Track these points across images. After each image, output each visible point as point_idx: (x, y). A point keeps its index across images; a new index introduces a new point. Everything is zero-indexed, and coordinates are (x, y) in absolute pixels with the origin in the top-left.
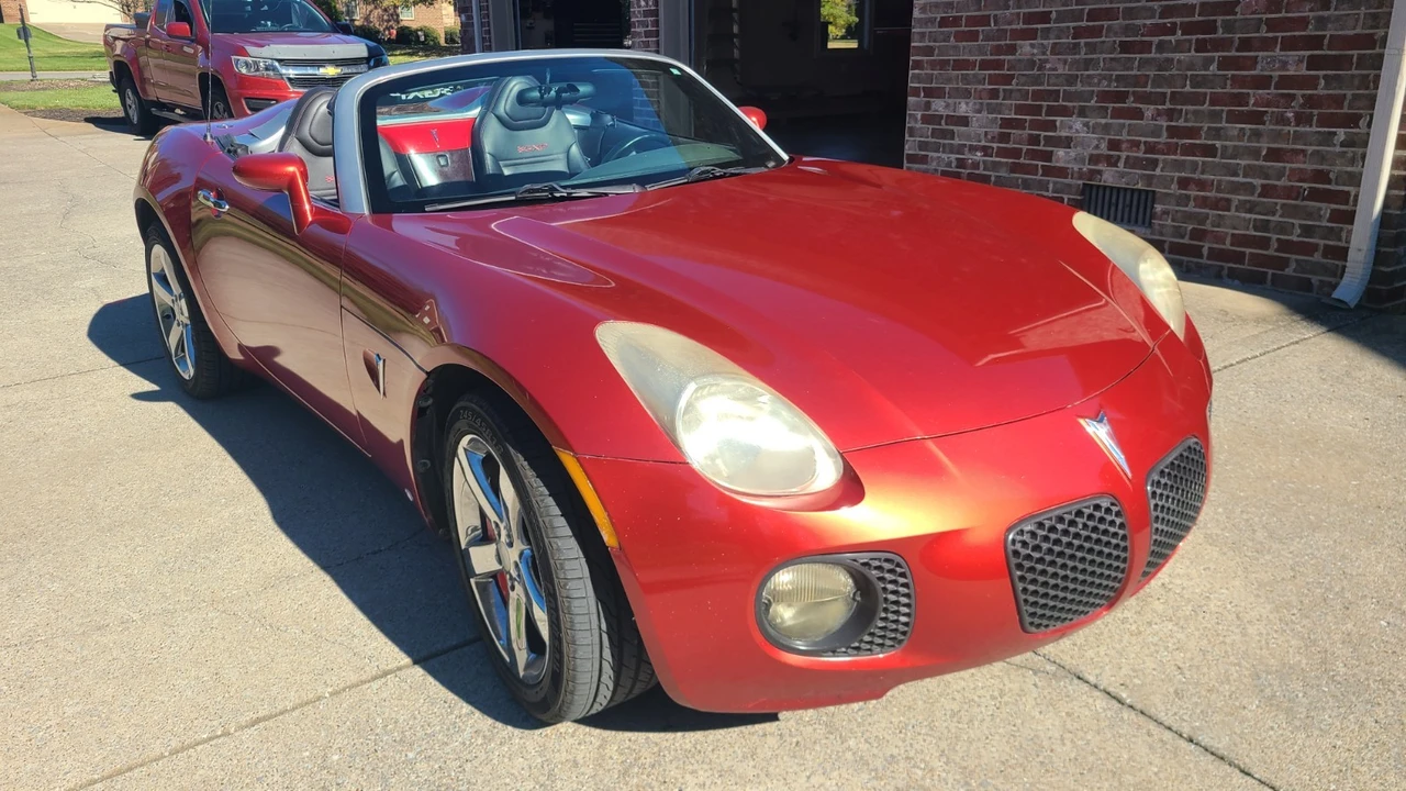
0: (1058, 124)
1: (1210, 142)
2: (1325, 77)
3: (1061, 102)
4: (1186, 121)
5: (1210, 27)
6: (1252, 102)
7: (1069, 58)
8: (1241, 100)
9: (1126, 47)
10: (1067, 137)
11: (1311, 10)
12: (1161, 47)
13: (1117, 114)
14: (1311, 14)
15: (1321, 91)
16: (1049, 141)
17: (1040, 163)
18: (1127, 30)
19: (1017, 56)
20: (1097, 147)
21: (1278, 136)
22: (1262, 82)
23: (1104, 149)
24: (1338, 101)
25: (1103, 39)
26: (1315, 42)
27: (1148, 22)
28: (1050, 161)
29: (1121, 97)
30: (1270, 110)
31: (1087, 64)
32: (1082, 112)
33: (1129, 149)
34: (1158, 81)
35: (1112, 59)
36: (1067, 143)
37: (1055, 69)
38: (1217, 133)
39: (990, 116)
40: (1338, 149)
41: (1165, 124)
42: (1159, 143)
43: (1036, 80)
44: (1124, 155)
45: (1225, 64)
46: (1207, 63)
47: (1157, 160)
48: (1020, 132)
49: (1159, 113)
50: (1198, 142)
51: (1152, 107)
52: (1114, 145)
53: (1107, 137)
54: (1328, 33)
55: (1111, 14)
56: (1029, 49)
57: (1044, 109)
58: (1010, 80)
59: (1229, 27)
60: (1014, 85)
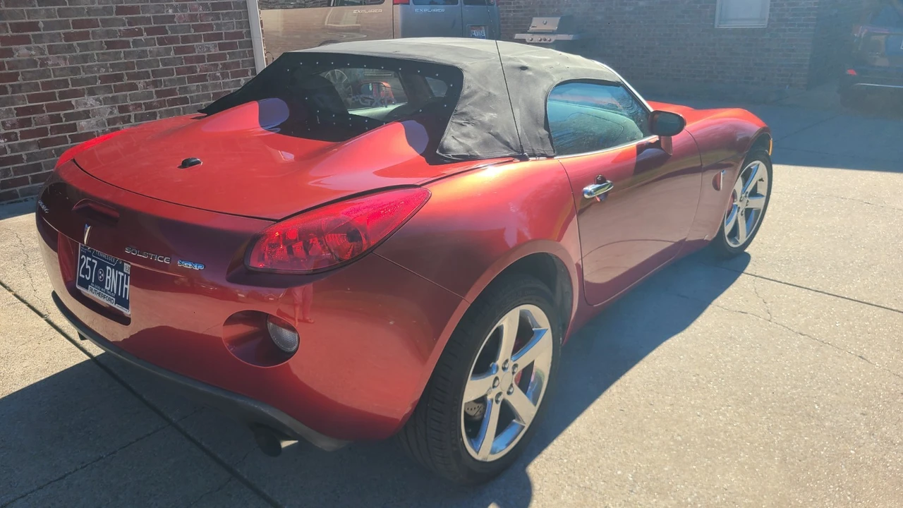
0: (73, 103)
1: (183, 96)
2: (228, 53)
3: (70, 87)
4: (165, 86)
5: (163, 30)
6: (198, 70)
7: (67, 55)
8: (192, 70)
9: (110, 45)
10: (84, 111)
11: (212, 20)
12: (136, 43)
13: (118, 89)
14: (213, 22)
15: (228, 61)
16: (68, 117)
17: (67, 134)
18: (108, 34)
19: (16, 57)
20: (111, 113)
21: (215, 86)
22: (200, 59)
23: (116, 113)
24: (237, 64)
25: (92, 40)
26: (218, 36)
27: (122, 28)
28: (76, 130)
29: (119, 77)
30: (208, 73)
31: (85, 59)
32: (92, 92)
33: (135, 109)
34: (140, 65)
35: (103, 54)
36: (86, 115)
37: (58, 64)
38: (185, 90)
41: (154, 90)
42: (153, 102)
43: (43, 74)
44: (132, 114)
45: (178, 51)
46: (168, 51)
47: (155, 112)
48: (42, 115)
49: (147, 84)
50: (176, 97)
51: (142, 81)
52: (123, 109)
53: (117, 105)
54: (223, 32)
55: (92, 24)
56: (25, 51)
57: (57, 95)
58: (14, 77)
59: (174, 30)
60: (20, 80)
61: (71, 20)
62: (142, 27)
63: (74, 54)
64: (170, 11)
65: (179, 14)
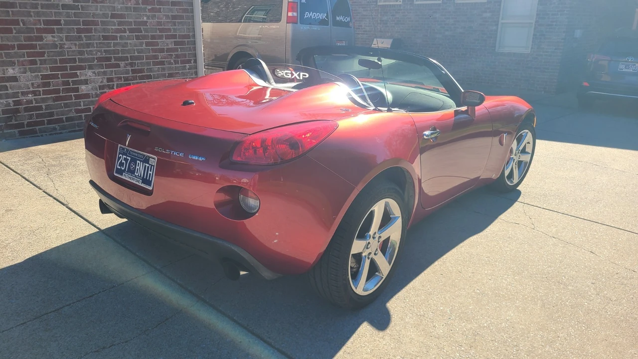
0: (78, 74)
1: (148, 74)
2: (180, 48)
3: (77, 63)
4: (138, 67)
5: (139, 31)
6: (160, 58)
7: (77, 43)
8: (156, 57)
9: (105, 38)
10: (85, 80)
11: (171, 26)
12: (121, 38)
13: (108, 66)
15: (179, 53)
16: (74, 83)
17: (72, 94)
18: (104, 30)
19: (44, 42)
20: (102, 82)
21: (170, 69)
22: (162, 51)
23: (105, 82)
24: (185, 56)
25: (94, 34)
26: (174, 37)
27: (113, 27)
28: (78, 92)
29: (109, 59)
30: (166, 60)
31: (88, 45)
32: (90, 67)
33: (118, 80)
34: (123, 52)
35: (100, 43)
36: (86, 82)
37: (71, 48)
38: (150, 70)
39: (33, 74)
40: (188, 71)
41: (130, 69)
42: (129, 76)
43: (61, 54)
44: (115, 83)
45: (147, 44)
46: (141, 44)
47: (130, 83)
48: (57, 80)
49: (127, 65)
50: (144, 74)
51: (123, 62)
52: (109, 80)
53: (106, 77)
54: (178, 34)
55: (95, 23)
56: (51, 38)
57: (69, 68)
58: (42, 54)
59: (146, 31)
60: (46, 57)
61: (81, 19)
62: (126, 27)
63: (82, 42)
64: (145, 18)
65: (150, 21)
